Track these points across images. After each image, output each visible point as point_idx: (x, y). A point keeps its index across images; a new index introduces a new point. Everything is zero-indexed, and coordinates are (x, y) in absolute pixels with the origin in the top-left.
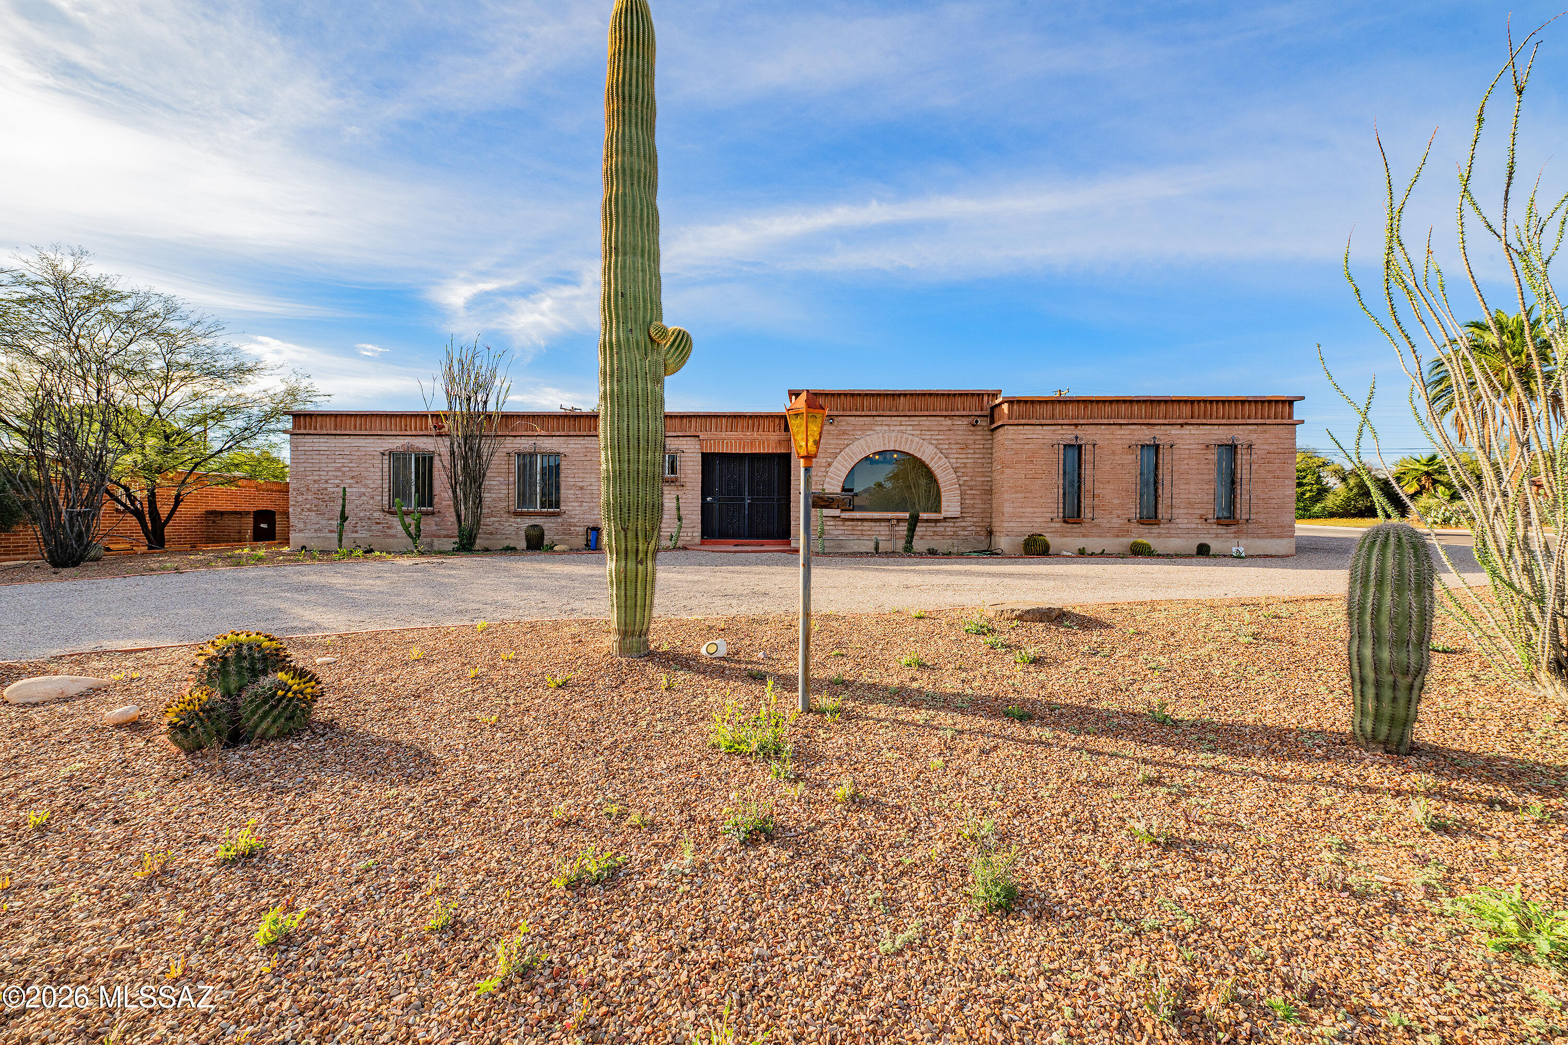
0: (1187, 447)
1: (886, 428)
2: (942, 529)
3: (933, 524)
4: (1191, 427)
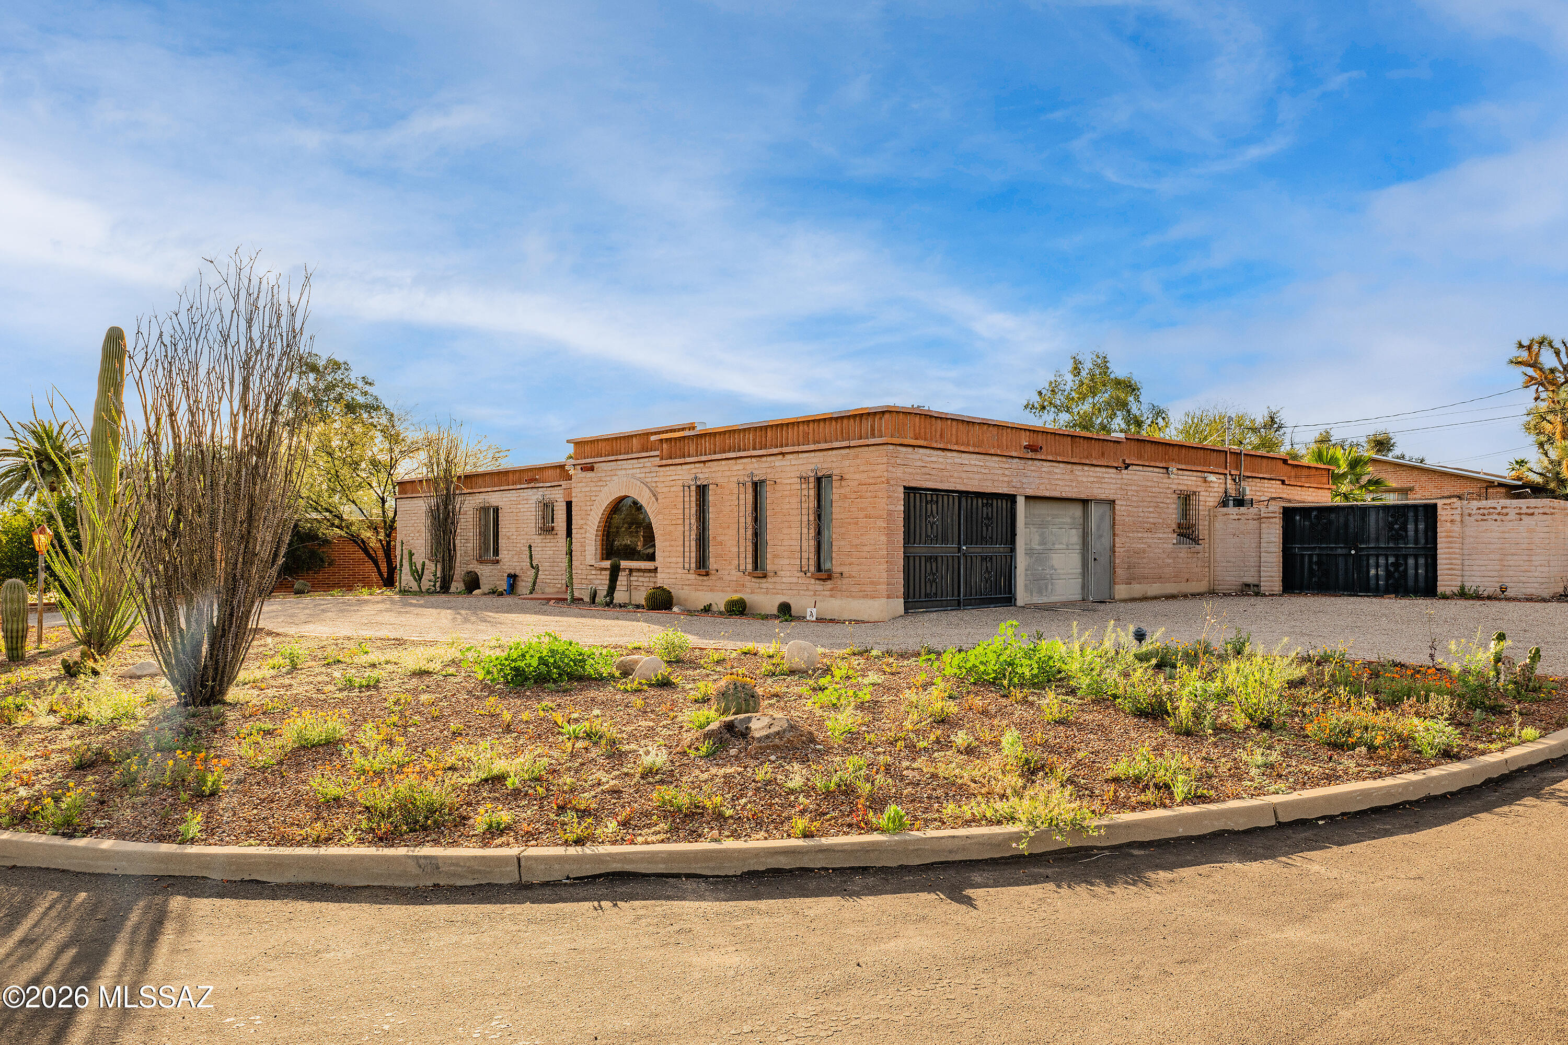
1: (624, 472)
4: (793, 456)
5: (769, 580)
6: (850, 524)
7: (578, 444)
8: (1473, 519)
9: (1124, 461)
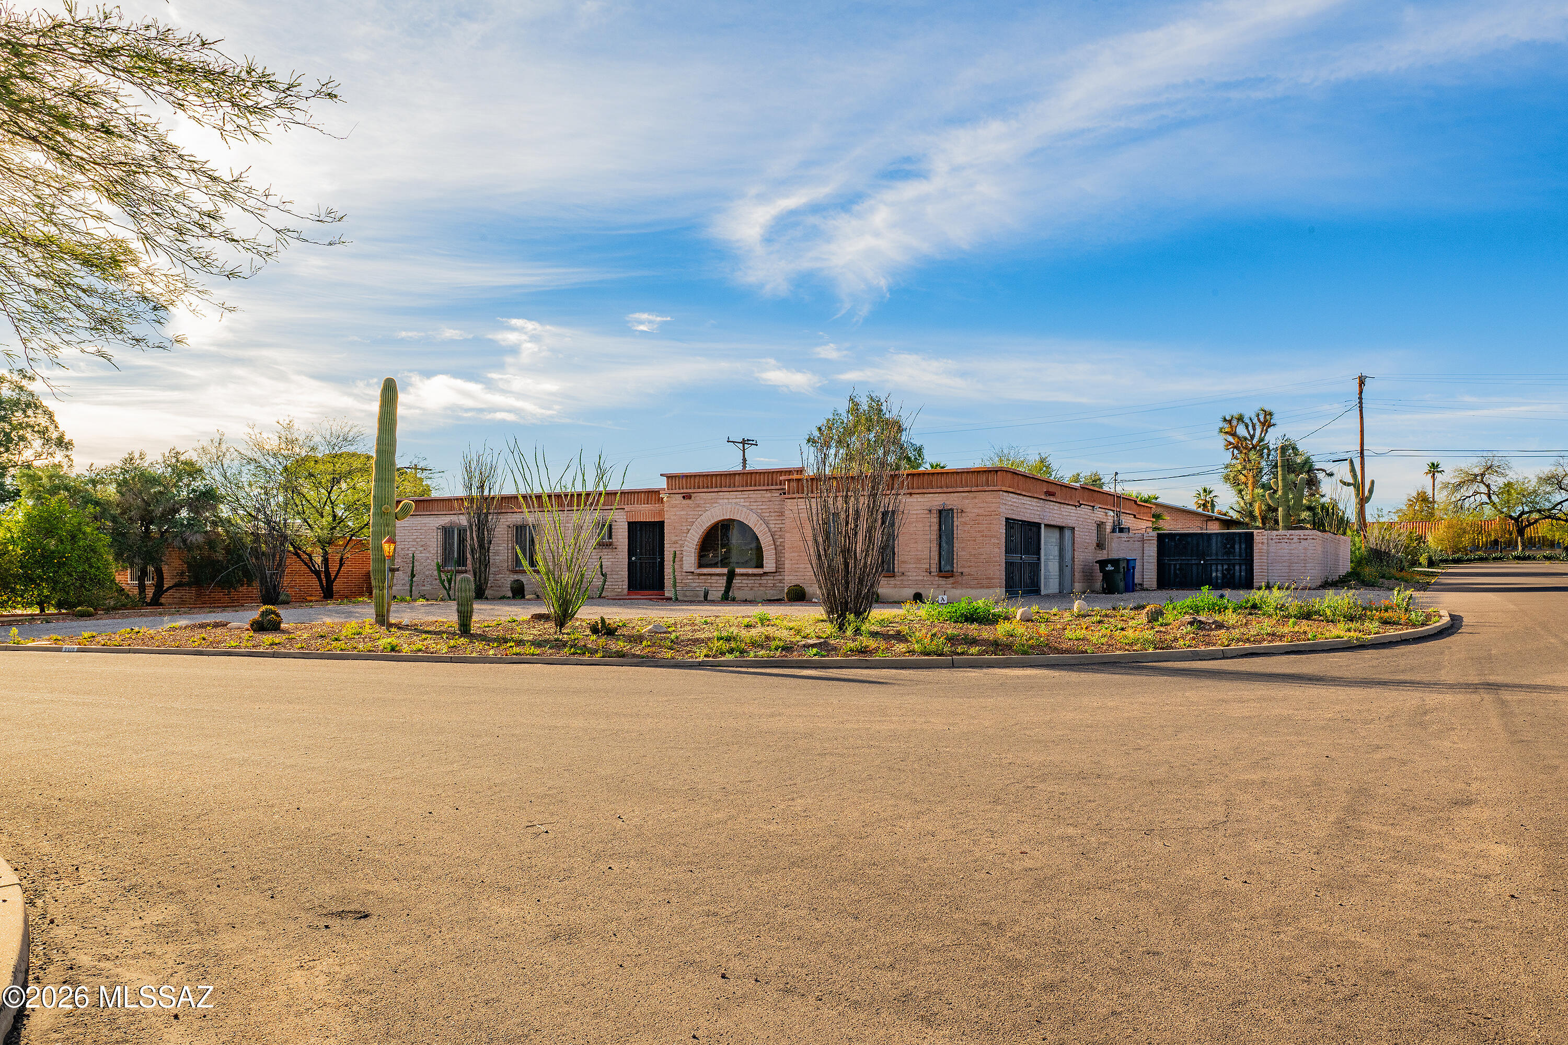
0: (915, 512)
1: (726, 501)
2: (765, 582)
3: (759, 578)
4: (918, 496)
5: (897, 578)
6: (969, 541)
7: (670, 477)
8: (1273, 541)
9: (1079, 502)
